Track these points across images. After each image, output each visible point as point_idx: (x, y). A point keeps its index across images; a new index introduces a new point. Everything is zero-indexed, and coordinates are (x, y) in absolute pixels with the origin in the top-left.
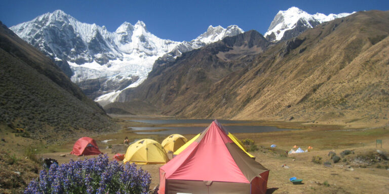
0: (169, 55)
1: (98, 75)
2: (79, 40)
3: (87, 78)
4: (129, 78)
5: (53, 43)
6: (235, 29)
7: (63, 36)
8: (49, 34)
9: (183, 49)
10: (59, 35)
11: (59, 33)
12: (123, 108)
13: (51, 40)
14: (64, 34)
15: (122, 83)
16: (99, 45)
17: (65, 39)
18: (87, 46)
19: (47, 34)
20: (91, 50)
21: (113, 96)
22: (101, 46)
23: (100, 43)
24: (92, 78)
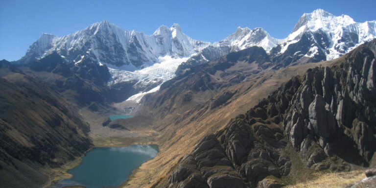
0: (193, 59)
1: (131, 77)
2: (120, 46)
3: (121, 80)
4: (154, 82)
5: (99, 49)
6: (260, 31)
7: (107, 43)
8: (95, 41)
9: (206, 53)
10: (104, 42)
11: (104, 40)
12: (123, 125)
13: (97, 47)
14: (108, 41)
15: (148, 85)
16: (136, 49)
17: (108, 45)
18: (126, 50)
19: (94, 42)
20: (129, 54)
21: (139, 97)
22: (138, 50)
23: (137, 47)
24: (126, 81)
